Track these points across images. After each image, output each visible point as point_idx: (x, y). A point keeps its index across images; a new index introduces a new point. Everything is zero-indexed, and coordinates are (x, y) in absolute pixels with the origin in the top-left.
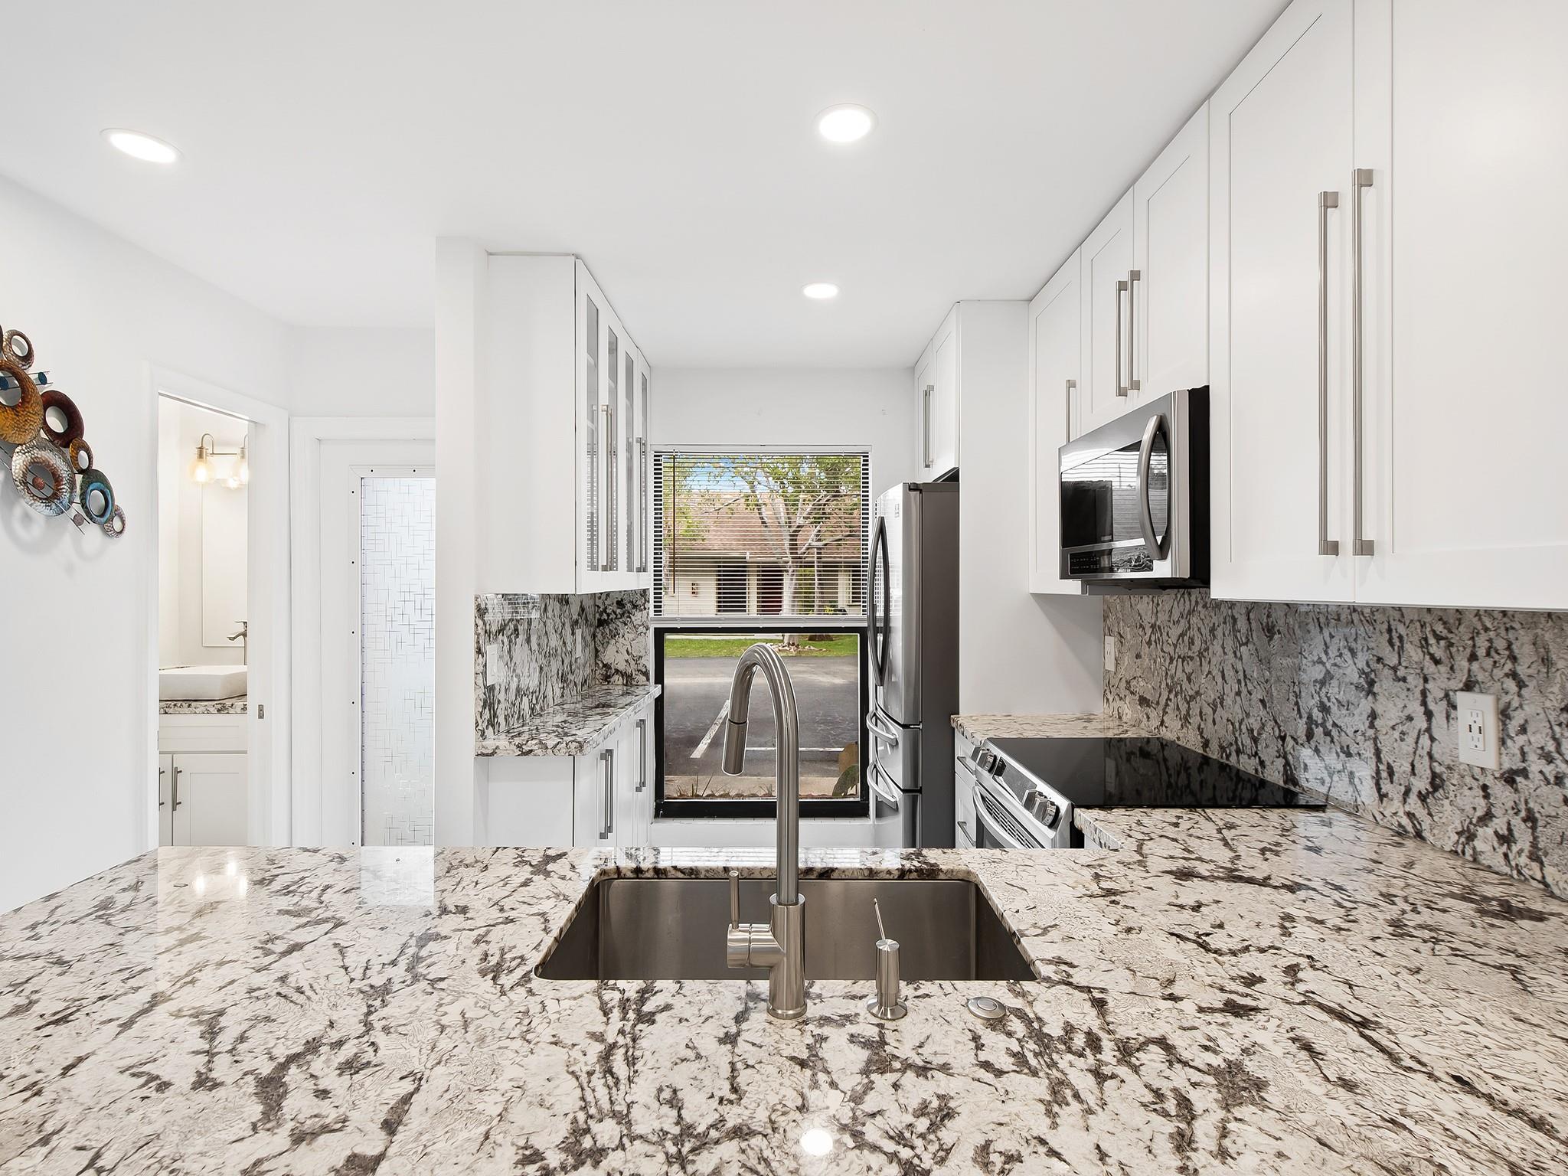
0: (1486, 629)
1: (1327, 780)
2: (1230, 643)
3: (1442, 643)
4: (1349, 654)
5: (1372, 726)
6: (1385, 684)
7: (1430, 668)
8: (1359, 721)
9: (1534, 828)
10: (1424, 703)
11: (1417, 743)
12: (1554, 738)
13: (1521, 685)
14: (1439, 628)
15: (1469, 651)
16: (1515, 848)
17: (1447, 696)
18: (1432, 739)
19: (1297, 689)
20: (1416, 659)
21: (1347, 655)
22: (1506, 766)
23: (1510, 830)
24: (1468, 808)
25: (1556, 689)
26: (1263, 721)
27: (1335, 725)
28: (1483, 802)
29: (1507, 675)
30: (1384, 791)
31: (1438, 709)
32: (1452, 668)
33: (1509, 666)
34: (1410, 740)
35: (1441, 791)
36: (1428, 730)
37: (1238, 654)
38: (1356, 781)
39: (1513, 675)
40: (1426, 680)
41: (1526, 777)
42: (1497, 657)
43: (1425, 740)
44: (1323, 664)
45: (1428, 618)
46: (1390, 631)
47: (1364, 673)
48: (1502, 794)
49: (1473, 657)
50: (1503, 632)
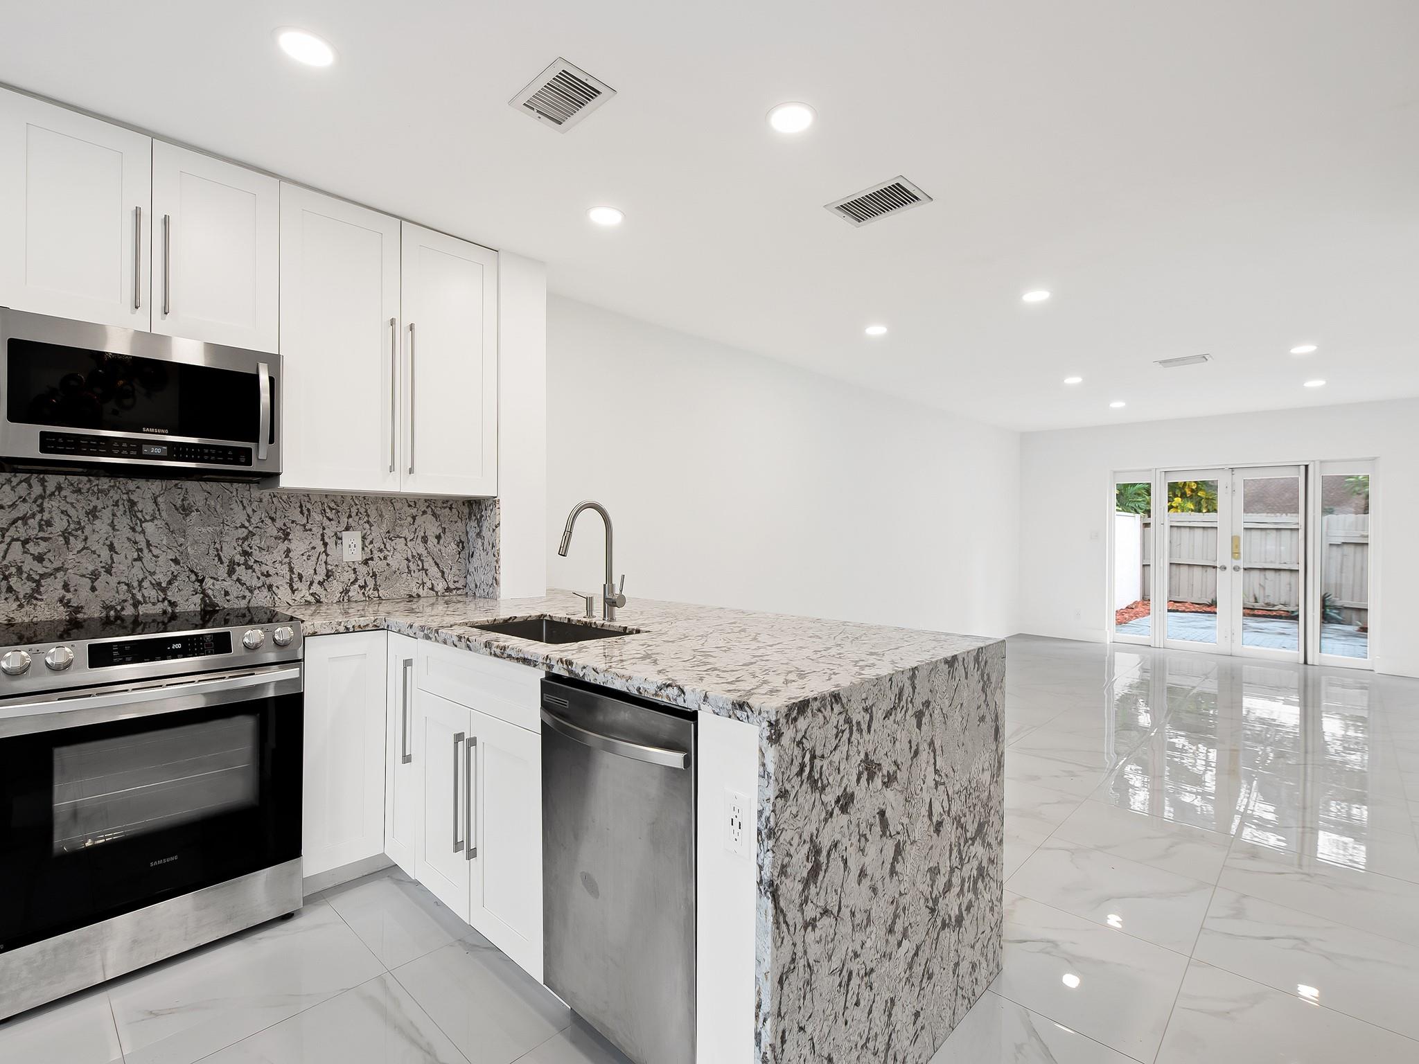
0: (356, 505)
1: (247, 594)
2: (123, 522)
3: (334, 511)
4: (270, 521)
5: (287, 556)
6: (297, 532)
7: (326, 522)
8: (278, 554)
9: (375, 579)
10: (323, 539)
11: (318, 559)
12: (383, 543)
13: (371, 526)
14: (332, 505)
15: (347, 514)
16: (367, 589)
17: (336, 534)
18: (327, 555)
19: (218, 546)
20: (319, 519)
21: (268, 521)
22: (364, 558)
23: (365, 582)
24: (347, 581)
25: (385, 526)
26: (175, 574)
27: (256, 561)
28: (353, 576)
29: (365, 522)
30: (295, 587)
31: (331, 542)
32: (339, 522)
33: (366, 518)
34: (314, 558)
35: (332, 577)
36: (325, 551)
37: (138, 529)
38: (274, 588)
39: (368, 522)
40: (324, 529)
41: (373, 560)
42: (361, 516)
43: (323, 557)
44: (246, 528)
45: (325, 500)
46: (301, 506)
47: (281, 529)
48: (362, 570)
49: (350, 516)
50: (363, 505)
